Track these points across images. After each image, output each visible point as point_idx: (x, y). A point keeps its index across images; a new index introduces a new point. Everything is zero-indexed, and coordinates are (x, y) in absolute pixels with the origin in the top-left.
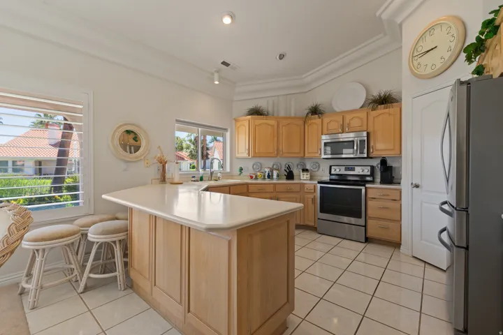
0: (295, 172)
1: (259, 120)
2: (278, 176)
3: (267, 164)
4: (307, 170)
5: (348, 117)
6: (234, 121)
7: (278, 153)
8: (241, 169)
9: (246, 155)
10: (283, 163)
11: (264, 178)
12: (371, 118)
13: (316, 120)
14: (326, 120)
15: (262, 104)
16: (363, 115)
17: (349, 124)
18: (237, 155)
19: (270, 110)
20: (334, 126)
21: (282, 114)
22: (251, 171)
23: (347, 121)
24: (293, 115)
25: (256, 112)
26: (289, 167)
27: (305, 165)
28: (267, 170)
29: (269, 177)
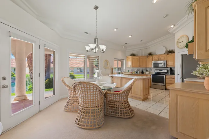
0: (144, 71)
1: (134, 57)
2: (139, 72)
3: (136, 69)
4: (148, 71)
5: (160, 56)
6: (126, 58)
7: (139, 66)
8: (129, 71)
9: (130, 67)
10: (140, 69)
11: (135, 73)
12: (167, 57)
13: (151, 57)
14: (154, 57)
15: (134, 52)
16: (165, 56)
17: (161, 58)
18: (127, 67)
19: (137, 54)
20: (156, 58)
21: (140, 55)
22: (131, 71)
23: (160, 57)
24: (143, 55)
25: (133, 55)
26: (142, 70)
27: (147, 69)
28: (136, 71)
29: (136, 73)
